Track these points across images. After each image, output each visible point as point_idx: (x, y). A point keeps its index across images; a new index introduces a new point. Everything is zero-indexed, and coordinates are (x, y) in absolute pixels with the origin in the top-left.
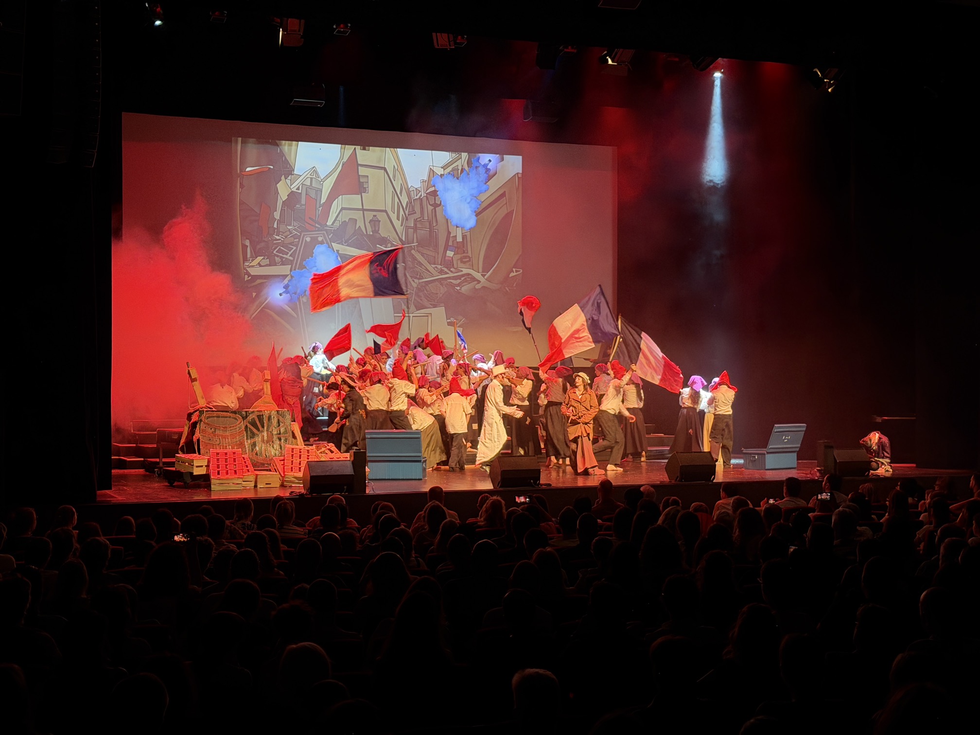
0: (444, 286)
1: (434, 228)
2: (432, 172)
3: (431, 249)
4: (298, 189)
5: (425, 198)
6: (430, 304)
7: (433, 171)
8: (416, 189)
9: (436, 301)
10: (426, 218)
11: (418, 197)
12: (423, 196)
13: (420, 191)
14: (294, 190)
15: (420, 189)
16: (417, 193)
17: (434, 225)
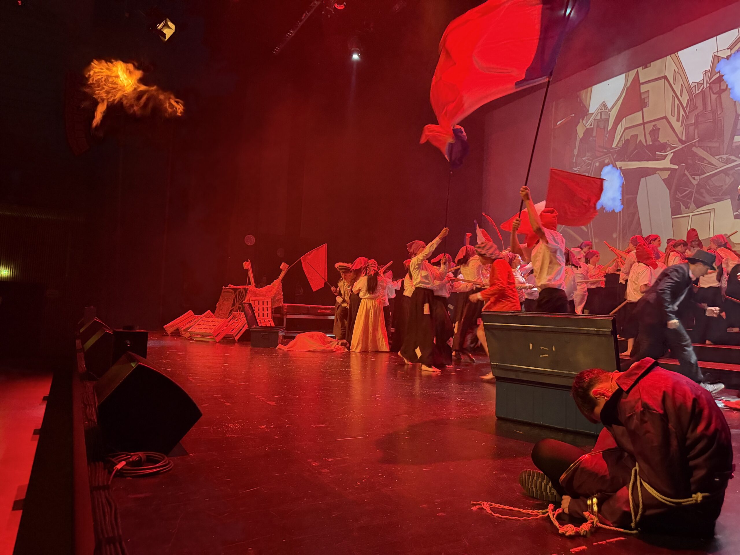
0: (731, 177)
1: (718, 116)
2: (716, 58)
3: (715, 140)
4: (591, 125)
5: (709, 88)
6: (714, 199)
7: (718, 56)
8: (698, 83)
9: (720, 195)
10: (710, 109)
11: (700, 90)
12: (705, 87)
13: (702, 84)
14: (589, 127)
15: (702, 82)
16: (699, 87)
17: (718, 114)
